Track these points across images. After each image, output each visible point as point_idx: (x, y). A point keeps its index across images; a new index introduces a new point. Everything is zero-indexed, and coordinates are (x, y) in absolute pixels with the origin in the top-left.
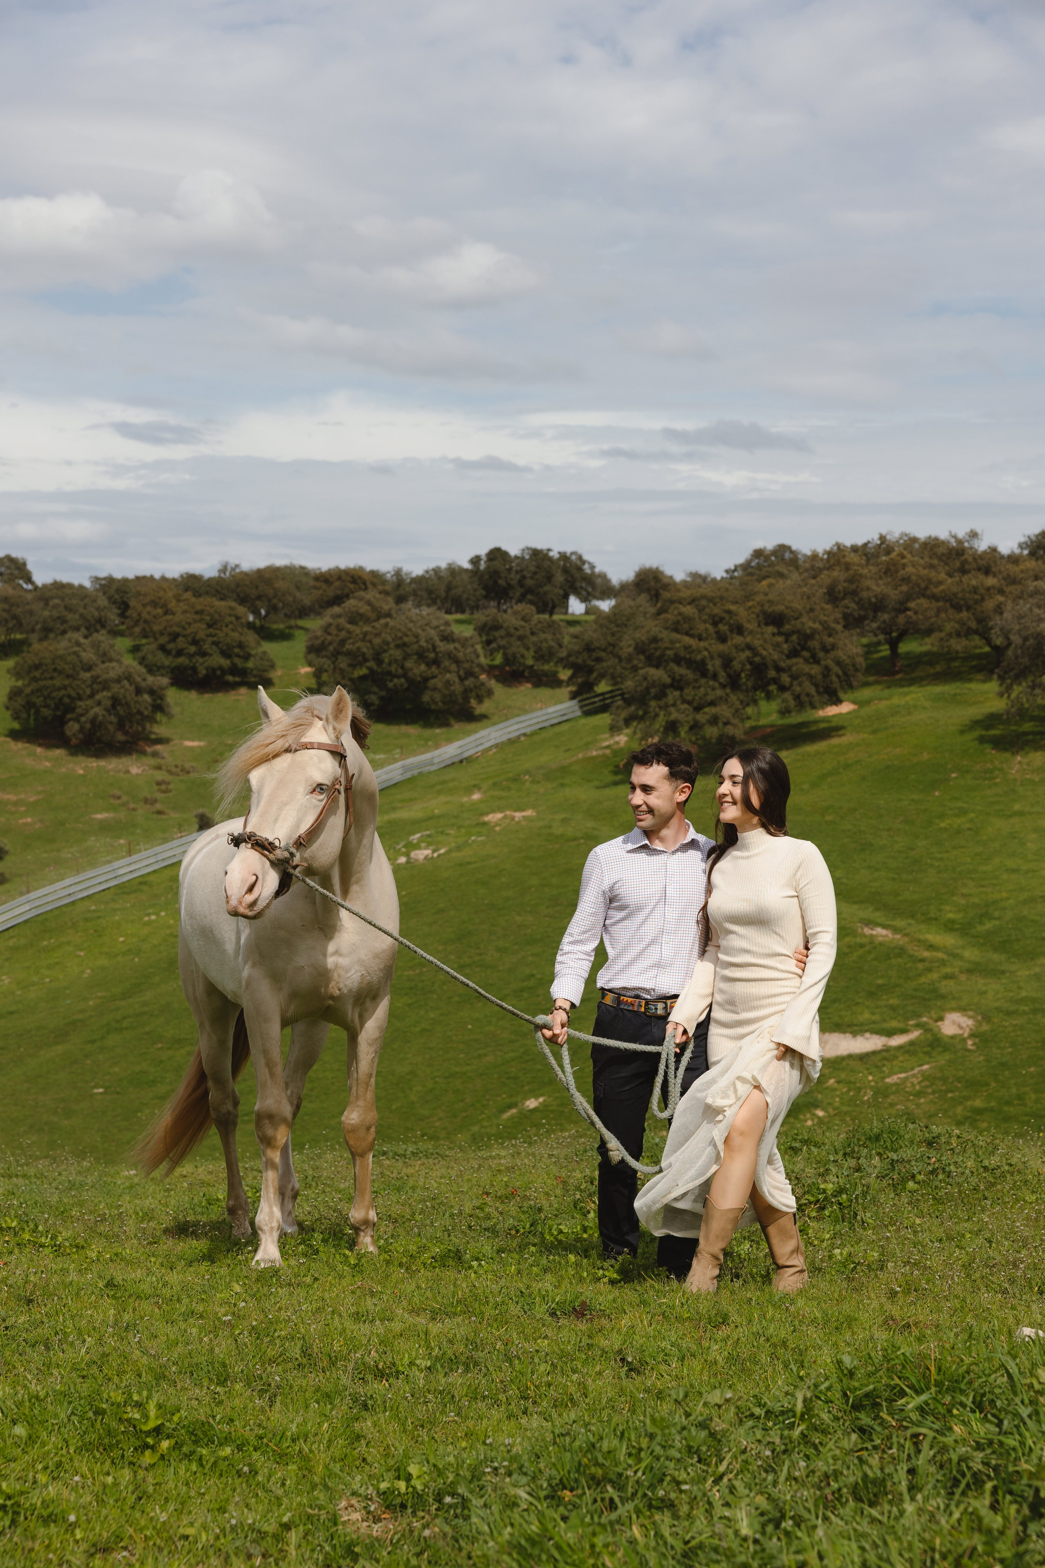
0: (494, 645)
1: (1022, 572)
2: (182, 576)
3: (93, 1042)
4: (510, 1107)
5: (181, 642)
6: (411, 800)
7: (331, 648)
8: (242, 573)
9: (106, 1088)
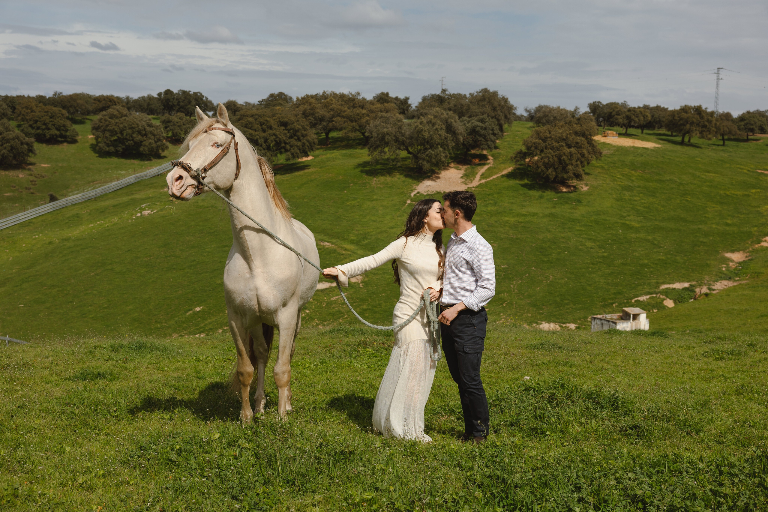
0: (168, 129)
1: (376, 108)
2: (37, 96)
3: (17, 286)
4: (189, 310)
5: (39, 124)
6: (139, 190)
7: (102, 128)
8: (63, 96)
9: (24, 304)
